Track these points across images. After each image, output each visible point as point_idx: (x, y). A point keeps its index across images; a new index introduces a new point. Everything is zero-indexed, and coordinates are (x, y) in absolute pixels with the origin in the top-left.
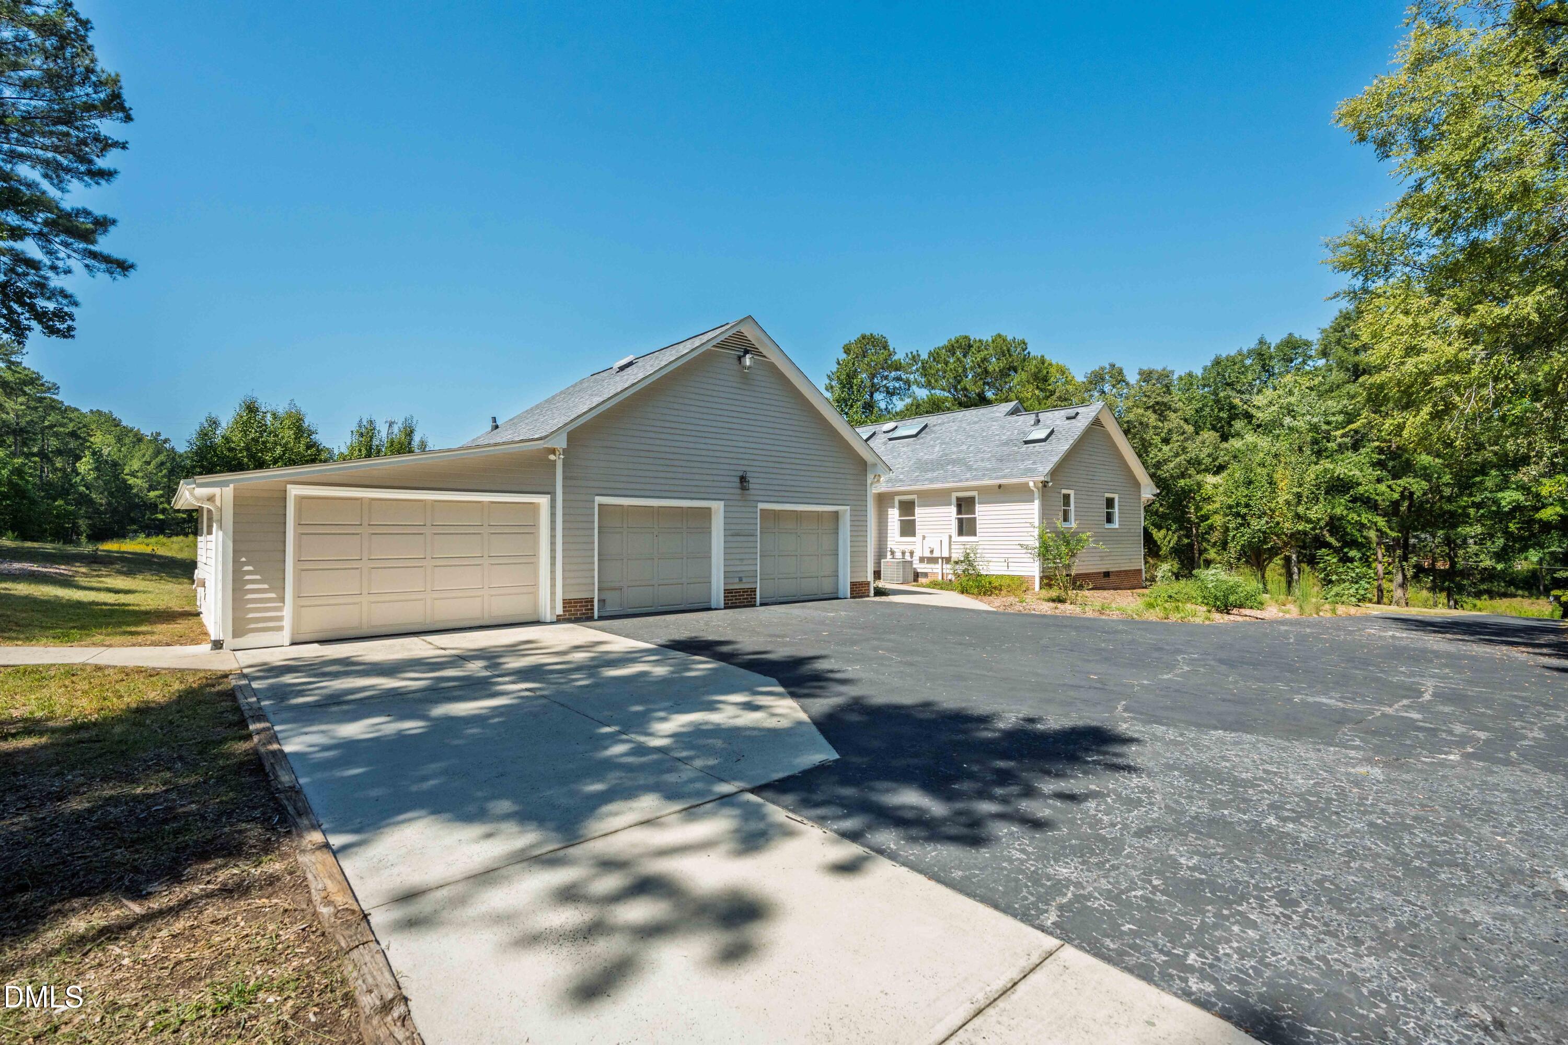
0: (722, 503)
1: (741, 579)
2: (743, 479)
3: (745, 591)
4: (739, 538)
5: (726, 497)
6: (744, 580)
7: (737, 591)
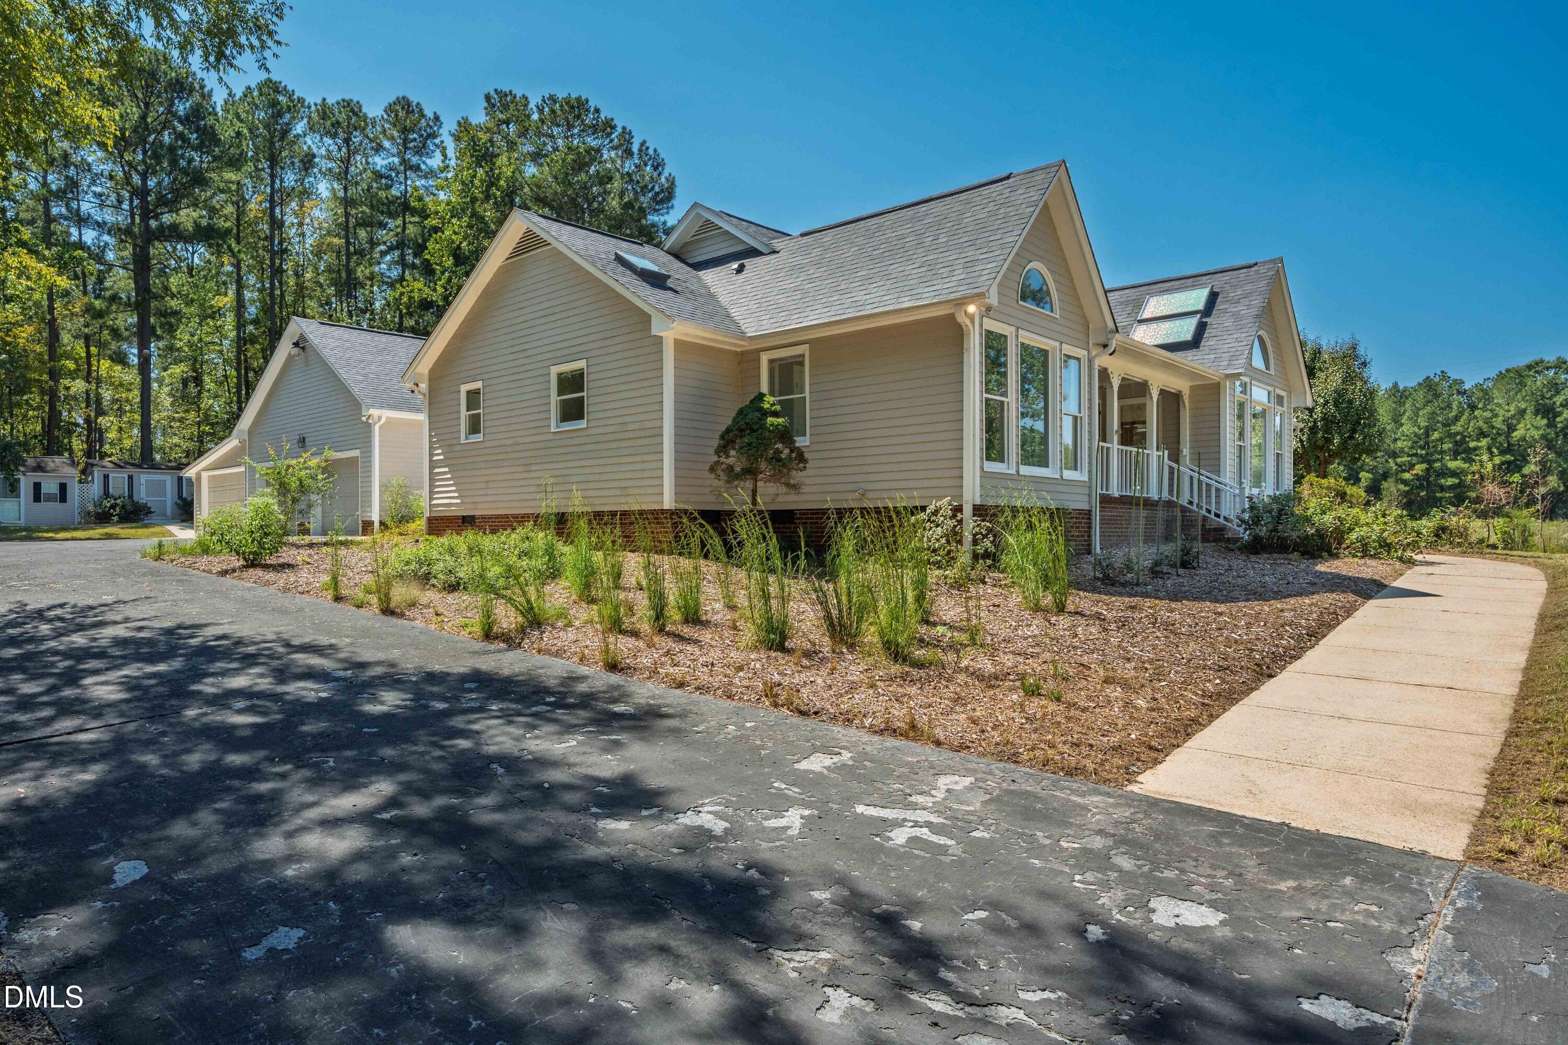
2: (303, 440)
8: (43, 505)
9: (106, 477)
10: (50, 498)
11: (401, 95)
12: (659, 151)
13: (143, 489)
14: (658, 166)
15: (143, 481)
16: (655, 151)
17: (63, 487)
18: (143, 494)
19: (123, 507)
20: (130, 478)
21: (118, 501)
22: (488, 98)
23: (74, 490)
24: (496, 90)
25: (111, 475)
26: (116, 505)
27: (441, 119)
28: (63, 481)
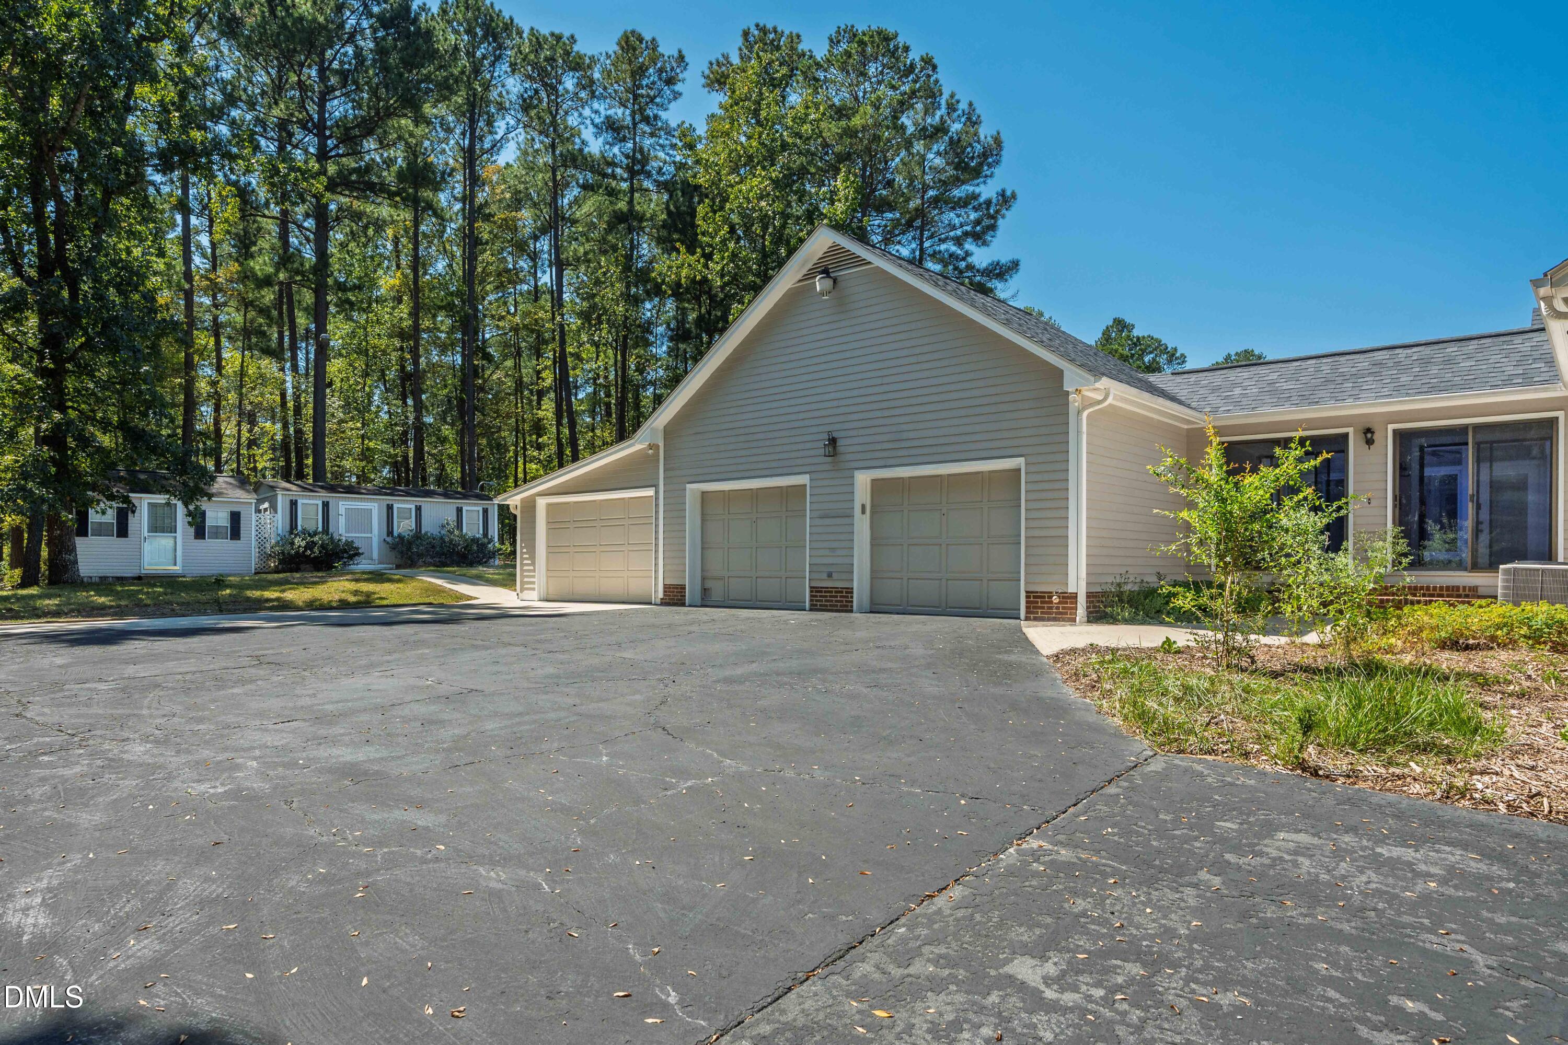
0: (808, 476)
1: (830, 575)
2: (833, 441)
3: (839, 591)
4: (828, 521)
5: (813, 468)
6: (835, 576)
7: (828, 590)
8: (210, 544)
9: (293, 504)
10: (217, 533)
11: (629, 29)
12: (976, 105)
13: (342, 520)
14: (972, 121)
15: (342, 510)
16: (971, 104)
17: (235, 517)
18: (342, 530)
19: (322, 546)
20: (326, 505)
21: (316, 539)
22: (746, 34)
23: (250, 523)
24: (757, 25)
25: (300, 502)
26: (314, 543)
27: (687, 59)
28: (236, 509)
